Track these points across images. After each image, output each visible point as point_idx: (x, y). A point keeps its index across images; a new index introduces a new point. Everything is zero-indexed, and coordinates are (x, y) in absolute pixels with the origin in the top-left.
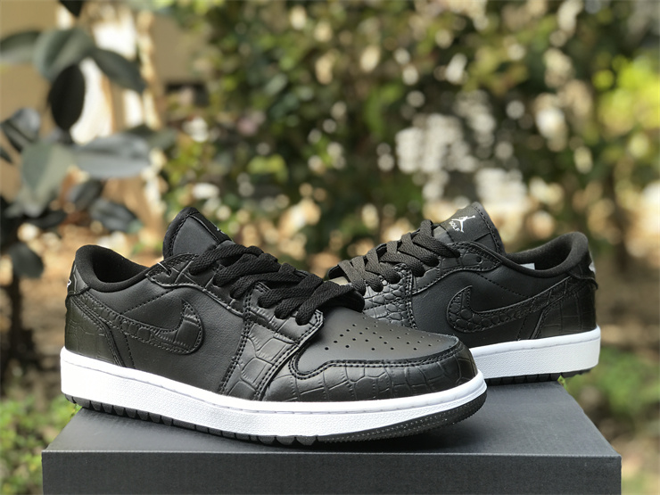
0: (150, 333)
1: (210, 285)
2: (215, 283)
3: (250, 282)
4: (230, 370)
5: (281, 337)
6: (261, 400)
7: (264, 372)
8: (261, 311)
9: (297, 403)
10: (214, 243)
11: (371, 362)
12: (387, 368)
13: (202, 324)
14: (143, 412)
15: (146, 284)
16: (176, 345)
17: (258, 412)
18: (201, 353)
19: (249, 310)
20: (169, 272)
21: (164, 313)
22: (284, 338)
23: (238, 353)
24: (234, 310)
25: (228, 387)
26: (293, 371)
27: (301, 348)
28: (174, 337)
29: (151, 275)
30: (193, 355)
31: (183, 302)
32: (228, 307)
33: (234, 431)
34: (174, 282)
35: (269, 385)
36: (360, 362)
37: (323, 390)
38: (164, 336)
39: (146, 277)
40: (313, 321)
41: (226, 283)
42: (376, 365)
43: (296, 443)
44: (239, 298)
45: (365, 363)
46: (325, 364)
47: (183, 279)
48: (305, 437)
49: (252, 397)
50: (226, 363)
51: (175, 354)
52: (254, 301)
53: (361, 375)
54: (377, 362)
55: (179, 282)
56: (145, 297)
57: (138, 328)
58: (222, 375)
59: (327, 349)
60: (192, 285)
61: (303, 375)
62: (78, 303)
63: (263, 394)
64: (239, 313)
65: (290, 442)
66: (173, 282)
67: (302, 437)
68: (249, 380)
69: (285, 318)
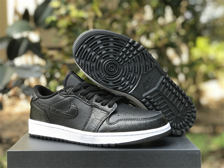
0: (59, 112)
1: (79, 95)
2: (81, 95)
3: (93, 94)
4: (86, 123)
5: (103, 112)
6: (97, 132)
7: (98, 123)
8: (96, 103)
9: (109, 133)
10: (80, 82)
11: (133, 119)
12: (139, 121)
13: (77, 108)
14: (57, 138)
15: (58, 96)
16: (68, 115)
17: (96, 136)
18: (77, 118)
19: (93, 103)
20: (65, 92)
21: (63, 105)
22: (104, 112)
23: (89, 117)
24: (87, 104)
25: (86, 129)
26: (108, 123)
27: (110, 115)
28: (68, 113)
29: (60, 93)
30: (74, 119)
31: (71, 101)
32: (86, 103)
33: (88, 143)
35: (100, 127)
36: (130, 119)
37: (118, 129)
38: (64, 112)
39: (58, 93)
40: (114, 106)
41: (84, 95)
42: (135, 120)
43: (109, 146)
44: (89, 99)
45: (131, 119)
46: (118, 120)
48: (112, 144)
49: (94, 131)
50: (85, 121)
51: (68, 118)
52: (94, 100)
53: (130, 123)
54: (135, 119)
55: (69, 94)
56: (58, 100)
57: (55, 110)
58: (84, 125)
59: (118, 115)
60: (73, 96)
61: (111, 124)
62: (34, 103)
63: (98, 130)
64: (89, 104)
65: (107, 146)
66: (67, 95)
67: (111, 144)
68: (93, 126)
69: (104, 106)
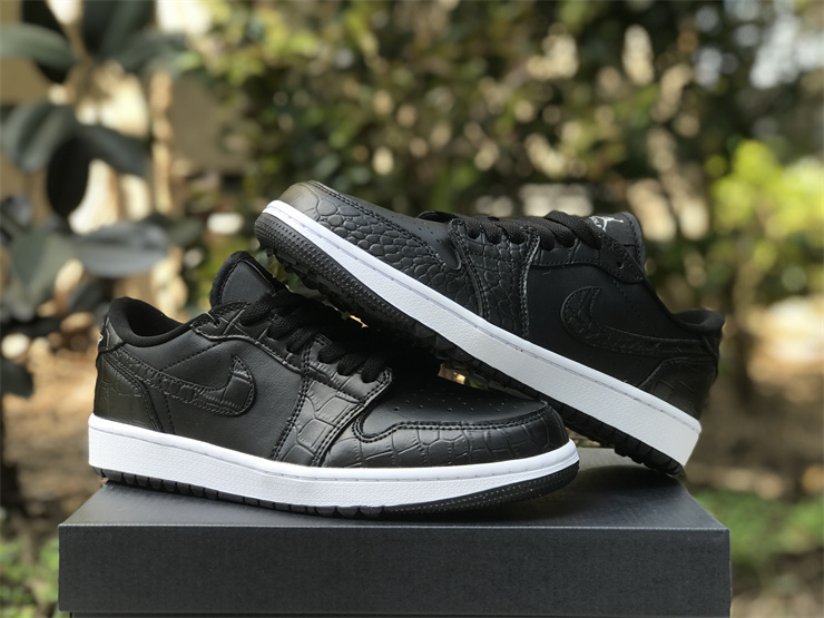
0: (194, 392)
1: (263, 338)
2: (269, 334)
3: (309, 334)
4: (284, 433)
5: (343, 395)
6: (320, 466)
7: (324, 435)
8: (320, 366)
9: (361, 469)
10: (269, 292)
11: (447, 424)
12: (465, 431)
13: (254, 382)
15: (190, 336)
16: (223, 405)
17: (316, 479)
18: (252, 414)
19: (308, 365)
20: (217, 322)
21: (209, 370)
22: (348, 397)
23: (295, 414)
24: (291, 366)
25: (282, 452)
26: (358, 434)
27: (366, 408)
28: (221, 397)
29: (196, 326)
30: (243, 417)
31: (233, 356)
32: (284, 363)
33: (289, 502)
34: (223, 333)
35: (329, 448)
36: (435, 424)
37: (391, 455)
38: (209, 395)
39: (191, 328)
40: (381, 377)
41: (280, 335)
42: (453, 427)
43: (359, 514)
44: (297, 352)
45: (440, 425)
46: (394, 426)
47: (233, 331)
48: (370, 508)
49: (310, 463)
50: (281, 425)
51: (222, 415)
52: (313, 354)
53: (436, 437)
54: (454, 424)
55: (229, 333)
56: (190, 351)
57: (180, 386)
58: (276, 438)
59: (396, 410)
60: (243, 337)
61: (369, 437)
62: (109, 361)
63: (323, 459)
64: (296, 368)
65: (353, 513)
66: (221, 334)
67: (366, 508)
68: (307, 444)
69: (349, 374)
